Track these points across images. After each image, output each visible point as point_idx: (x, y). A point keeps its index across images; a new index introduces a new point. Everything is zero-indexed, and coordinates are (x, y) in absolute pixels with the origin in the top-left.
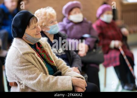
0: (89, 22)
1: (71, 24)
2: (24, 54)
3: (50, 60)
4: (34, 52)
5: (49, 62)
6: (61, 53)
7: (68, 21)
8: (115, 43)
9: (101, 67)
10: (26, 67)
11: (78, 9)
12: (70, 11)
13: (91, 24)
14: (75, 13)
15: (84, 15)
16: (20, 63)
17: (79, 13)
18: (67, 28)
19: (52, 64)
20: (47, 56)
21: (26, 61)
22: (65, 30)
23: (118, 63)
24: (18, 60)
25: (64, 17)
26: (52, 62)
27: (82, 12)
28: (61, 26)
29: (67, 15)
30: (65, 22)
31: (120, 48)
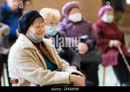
0: (89, 22)
1: (70, 24)
2: (25, 49)
3: (52, 58)
4: (36, 49)
5: (51, 61)
6: (60, 51)
7: (67, 21)
8: (113, 43)
9: (101, 67)
10: (27, 60)
11: (77, 10)
12: (69, 11)
13: (91, 25)
14: (74, 13)
15: (82, 14)
16: (21, 57)
17: (78, 12)
18: (67, 28)
19: (53, 63)
20: (49, 54)
21: (27, 55)
22: (65, 30)
23: (116, 63)
24: (20, 54)
25: (64, 17)
26: (54, 60)
27: (81, 12)
28: (61, 26)
29: (66, 16)
30: (64, 22)
31: (119, 48)
